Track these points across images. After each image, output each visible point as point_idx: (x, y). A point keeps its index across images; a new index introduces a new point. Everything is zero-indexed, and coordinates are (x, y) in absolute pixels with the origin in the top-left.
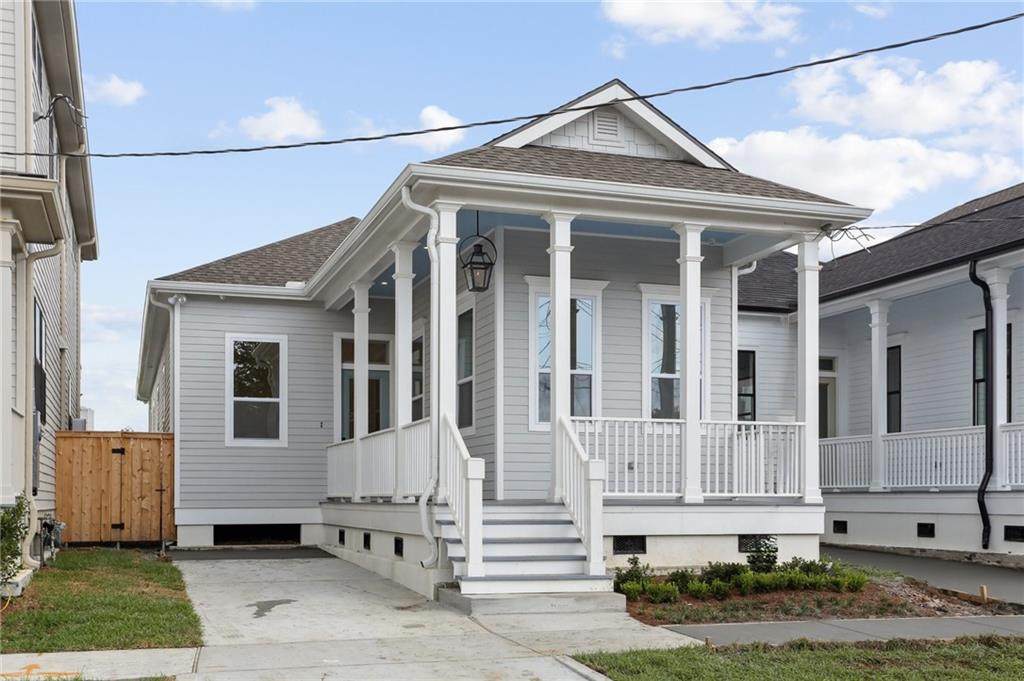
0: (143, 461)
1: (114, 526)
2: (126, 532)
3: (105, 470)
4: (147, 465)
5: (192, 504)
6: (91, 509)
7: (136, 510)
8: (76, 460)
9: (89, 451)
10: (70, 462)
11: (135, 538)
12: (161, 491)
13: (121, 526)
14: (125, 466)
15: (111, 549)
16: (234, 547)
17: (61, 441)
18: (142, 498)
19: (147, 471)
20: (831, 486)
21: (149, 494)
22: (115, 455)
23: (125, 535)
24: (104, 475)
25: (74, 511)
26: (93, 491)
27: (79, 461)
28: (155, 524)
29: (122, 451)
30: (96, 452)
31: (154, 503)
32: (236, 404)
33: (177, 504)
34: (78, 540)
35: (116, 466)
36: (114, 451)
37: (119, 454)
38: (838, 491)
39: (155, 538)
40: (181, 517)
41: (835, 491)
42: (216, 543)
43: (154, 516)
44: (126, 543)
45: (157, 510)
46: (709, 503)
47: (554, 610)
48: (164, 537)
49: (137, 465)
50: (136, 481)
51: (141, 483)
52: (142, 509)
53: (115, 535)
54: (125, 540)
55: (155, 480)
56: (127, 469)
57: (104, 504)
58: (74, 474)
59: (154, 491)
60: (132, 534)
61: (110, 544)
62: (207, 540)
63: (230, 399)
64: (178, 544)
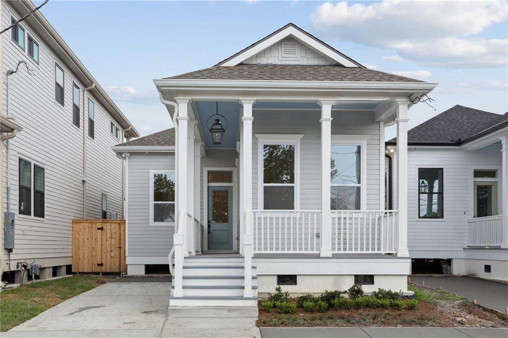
0: (111, 233)
1: (98, 265)
2: (104, 267)
3: (94, 238)
4: (114, 235)
5: (133, 254)
6: (88, 256)
7: (108, 257)
8: (81, 233)
9: (87, 229)
10: (79, 234)
11: (108, 271)
12: (120, 248)
13: (101, 265)
14: (103, 236)
15: (97, 276)
16: (154, 275)
17: (75, 224)
18: (111, 251)
19: (113, 238)
20: (485, 245)
21: (114, 249)
22: (99, 230)
23: (104, 269)
24: (94, 240)
25: (81, 257)
26: (89, 248)
27: (83, 233)
28: (118, 264)
29: (102, 229)
30: (90, 229)
31: (117, 254)
32: (155, 205)
33: (127, 254)
34: (82, 271)
35: (99, 236)
36: (99, 229)
37: (100, 231)
38: (488, 248)
39: (117, 271)
40: (128, 261)
41: (486, 247)
42: (146, 273)
43: (117, 260)
44: (104, 273)
45: (118, 257)
46: (335, 256)
47: (215, 316)
48: (122, 270)
49: (109, 236)
50: (108, 243)
51: (111, 244)
52: (111, 257)
53: (98, 269)
54: (103, 271)
55: (117, 242)
56: (104, 237)
57: (94, 255)
58: (80, 240)
59: (117, 248)
60: (106, 268)
61: (98, 273)
62: (141, 272)
63: (152, 202)
64: (128, 274)
